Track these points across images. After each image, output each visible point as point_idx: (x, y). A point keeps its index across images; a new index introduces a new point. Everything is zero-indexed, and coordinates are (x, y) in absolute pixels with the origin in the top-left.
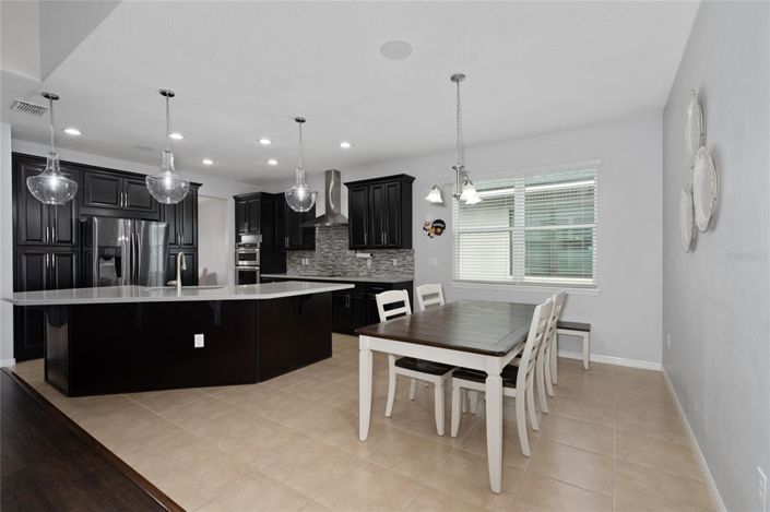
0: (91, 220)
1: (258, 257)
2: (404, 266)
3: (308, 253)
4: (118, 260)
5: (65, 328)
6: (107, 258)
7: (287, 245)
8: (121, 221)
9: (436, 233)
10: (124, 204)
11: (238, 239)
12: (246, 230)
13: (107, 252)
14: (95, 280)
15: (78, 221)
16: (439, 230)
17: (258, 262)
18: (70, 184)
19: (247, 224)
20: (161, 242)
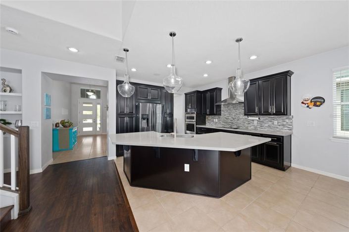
0: (139, 104)
1: (195, 118)
2: (283, 125)
3: (217, 117)
4: (148, 119)
5: (130, 151)
6: (144, 119)
7: (208, 113)
8: (148, 104)
9: (315, 105)
10: (149, 98)
11: (186, 110)
12: (190, 107)
13: (144, 116)
14: (140, 129)
15: (135, 105)
16: (318, 104)
17: (195, 120)
18: (132, 88)
19: (190, 105)
20: (161, 112)
